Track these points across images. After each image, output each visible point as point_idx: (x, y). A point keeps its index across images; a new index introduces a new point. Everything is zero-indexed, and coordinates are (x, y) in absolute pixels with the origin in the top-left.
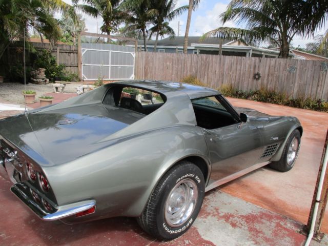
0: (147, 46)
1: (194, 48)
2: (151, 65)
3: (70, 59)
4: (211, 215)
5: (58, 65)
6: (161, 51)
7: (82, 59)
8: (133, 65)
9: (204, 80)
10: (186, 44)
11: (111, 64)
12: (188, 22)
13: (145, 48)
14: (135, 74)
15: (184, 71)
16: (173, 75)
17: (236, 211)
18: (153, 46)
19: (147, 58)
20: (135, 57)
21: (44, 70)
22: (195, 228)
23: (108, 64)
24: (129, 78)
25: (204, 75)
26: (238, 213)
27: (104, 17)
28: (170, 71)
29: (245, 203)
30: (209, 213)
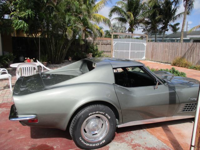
0: (157, 39)
1: (189, 39)
2: (155, 50)
3: (107, 48)
4: (126, 142)
5: (100, 51)
6: (168, 42)
7: (114, 48)
8: (144, 50)
9: (190, 59)
10: (182, 36)
11: (131, 50)
12: (184, 21)
13: (155, 40)
14: (146, 56)
15: (176, 54)
16: (169, 57)
17: (146, 143)
18: (161, 39)
19: (153, 46)
20: (146, 46)
21: (92, 54)
22: (109, 147)
23: (129, 50)
24: (142, 58)
25: (191, 56)
26: (146, 145)
27: (130, 23)
28: (168, 54)
29: (156, 140)
30: (125, 141)
